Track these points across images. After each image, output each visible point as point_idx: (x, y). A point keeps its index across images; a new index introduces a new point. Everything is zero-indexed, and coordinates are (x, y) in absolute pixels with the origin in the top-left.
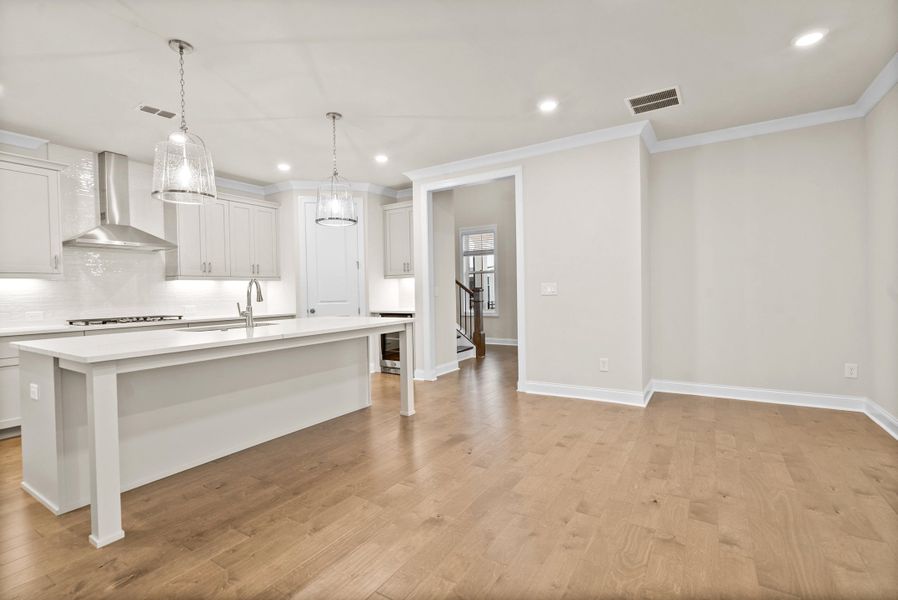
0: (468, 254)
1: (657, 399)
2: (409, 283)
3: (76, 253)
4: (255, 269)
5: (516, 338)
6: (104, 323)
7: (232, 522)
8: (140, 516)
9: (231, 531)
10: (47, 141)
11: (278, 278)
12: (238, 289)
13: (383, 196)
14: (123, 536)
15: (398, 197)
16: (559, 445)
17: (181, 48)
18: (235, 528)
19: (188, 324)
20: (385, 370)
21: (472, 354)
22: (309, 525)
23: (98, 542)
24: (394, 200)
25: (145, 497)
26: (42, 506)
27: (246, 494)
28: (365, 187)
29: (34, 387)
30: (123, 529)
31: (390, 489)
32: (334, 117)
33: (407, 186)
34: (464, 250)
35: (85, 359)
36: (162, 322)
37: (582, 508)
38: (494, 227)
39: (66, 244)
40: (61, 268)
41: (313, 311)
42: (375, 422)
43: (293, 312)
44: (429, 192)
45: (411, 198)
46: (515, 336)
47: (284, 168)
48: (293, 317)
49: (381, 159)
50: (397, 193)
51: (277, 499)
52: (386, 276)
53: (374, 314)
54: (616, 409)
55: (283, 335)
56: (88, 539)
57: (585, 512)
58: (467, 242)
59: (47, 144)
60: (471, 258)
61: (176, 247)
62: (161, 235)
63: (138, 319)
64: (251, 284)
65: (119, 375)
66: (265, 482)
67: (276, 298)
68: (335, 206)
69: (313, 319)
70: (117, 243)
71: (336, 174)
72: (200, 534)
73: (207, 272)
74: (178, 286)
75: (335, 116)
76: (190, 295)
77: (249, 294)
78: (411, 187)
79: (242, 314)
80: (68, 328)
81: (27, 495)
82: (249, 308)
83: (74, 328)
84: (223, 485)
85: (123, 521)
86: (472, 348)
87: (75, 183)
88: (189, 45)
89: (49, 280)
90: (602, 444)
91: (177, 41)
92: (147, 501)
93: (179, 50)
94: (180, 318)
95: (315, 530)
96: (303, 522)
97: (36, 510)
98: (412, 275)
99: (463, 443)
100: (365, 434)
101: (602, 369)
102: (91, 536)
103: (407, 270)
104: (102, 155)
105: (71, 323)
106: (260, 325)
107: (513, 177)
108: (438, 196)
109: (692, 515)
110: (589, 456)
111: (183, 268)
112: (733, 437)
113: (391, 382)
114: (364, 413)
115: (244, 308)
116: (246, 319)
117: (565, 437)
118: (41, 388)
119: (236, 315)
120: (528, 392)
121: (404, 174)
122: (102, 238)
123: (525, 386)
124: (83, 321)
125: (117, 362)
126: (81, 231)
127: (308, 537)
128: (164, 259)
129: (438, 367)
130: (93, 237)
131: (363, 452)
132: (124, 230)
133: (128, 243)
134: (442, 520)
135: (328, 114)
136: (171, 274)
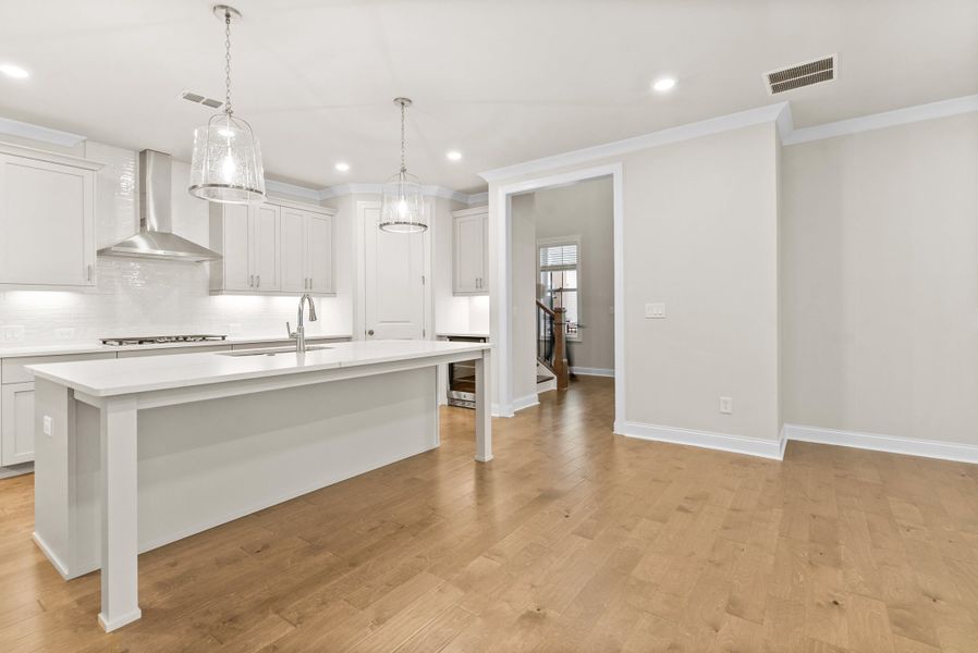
0: (545, 269)
1: (794, 449)
2: (482, 302)
3: (114, 263)
4: (308, 283)
5: (613, 367)
6: (141, 342)
7: (272, 604)
8: (163, 586)
9: (272, 616)
10: (84, 138)
11: (333, 294)
12: (288, 305)
13: (452, 201)
14: (140, 616)
15: (470, 202)
16: (681, 509)
17: (228, 16)
18: (277, 612)
19: (232, 346)
20: (452, 403)
21: (552, 385)
22: (369, 614)
23: (107, 624)
24: (465, 206)
25: (171, 560)
26: (52, 566)
27: (292, 562)
28: (433, 190)
29: (48, 420)
30: (140, 606)
31: (471, 564)
32: (403, 104)
33: (484, 189)
34: (541, 265)
35: (98, 391)
36: (203, 342)
37: (734, 608)
38: (578, 238)
39: (101, 253)
40: (95, 278)
41: (371, 333)
42: (443, 470)
43: (348, 332)
44: (507, 195)
45: (486, 203)
46: (613, 366)
47: (342, 167)
48: (348, 339)
49: (454, 156)
50: (469, 198)
51: (329, 572)
52: (454, 294)
53: (440, 337)
54: (744, 462)
55: (340, 364)
56: (97, 618)
57: (739, 614)
58: (546, 256)
59: (85, 141)
60: (549, 273)
61: (222, 257)
62: (205, 244)
63: (177, 338)
64: (303, 301)
65: (140, 412)
66: (315, 548)
67: (331, 317)
68: (403, 209)
69: (371, 342)
70: (160, 252)
71: (404, 170)
72: (233, 620)
73: (254, 286)
74: (223, 302)
75: (403, 102)
76: (236, 312)
77: (300, 312)
78: (487, 191)
79: (292, 336)
80: (101, 348)
81: (38, 549)
82: (300, 328)
83: (107, 348)
84: (266, 547)
85: (140, 593)
86: (552, 378)
87: (115, 186)
88: (236, 12)
89: (83, 293)
90: (739, 511)
91: (222, 7)
92: (174, 565)
93: (225, 18)
94: (223, 338)
95: (379, 621)
96: (363, 609)
97: (46, 570)
98: (486, 293)
99: (557, 501)
100: (432, 483)
101: (724, 411)
102: (101, 616)
103: (480, 287)
104: (143, 154)
105: (104, 343)
106: (313, 349)
107: (611, 176)
108: (518, 201)
109: (898, 629)
110: (726, 528)
111: (228, 283)
112: (915, 508)
113: (460, 417)
114: (430, 456)
115: (294, 329)
116: (297, 342)
117: (686, 498)
118: (55, 422)
119: (286, 336)
120: (627, 435)
121: (481, 174)
122: (143, 246)
123: (624, 427)
124: (116, 340)
125: (139, 395)
126: (119, 239)
127: (371, 633)
128: (208, 272)
129: (516, 401)
130: (131, 245)
131: (433, 509)
132: (165, 238)
133: (168, 253)
134: (544, 616)
135: (396, 100)
136: (215, 288)
